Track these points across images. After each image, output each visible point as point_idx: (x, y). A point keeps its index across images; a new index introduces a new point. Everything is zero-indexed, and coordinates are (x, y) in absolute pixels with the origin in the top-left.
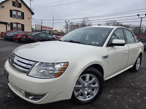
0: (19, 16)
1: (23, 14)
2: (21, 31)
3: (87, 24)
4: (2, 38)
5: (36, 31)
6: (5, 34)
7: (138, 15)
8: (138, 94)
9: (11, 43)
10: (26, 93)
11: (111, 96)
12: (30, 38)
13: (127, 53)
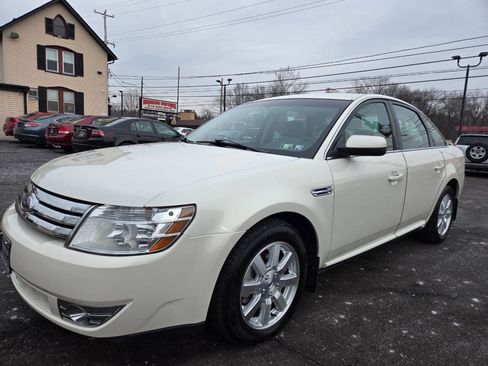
0: (68, 67)
1: (79, 58)
2: (73, 115)
3: (291, 89)
4: (12, 138)
5: (123, 113)
6: (21, 124)
7: (455, 58)
8: (434, 312)
9: (38, 153)
10: (61, 302)
11: (342, 317)
12: (100, 136)
13: (399, 180)
